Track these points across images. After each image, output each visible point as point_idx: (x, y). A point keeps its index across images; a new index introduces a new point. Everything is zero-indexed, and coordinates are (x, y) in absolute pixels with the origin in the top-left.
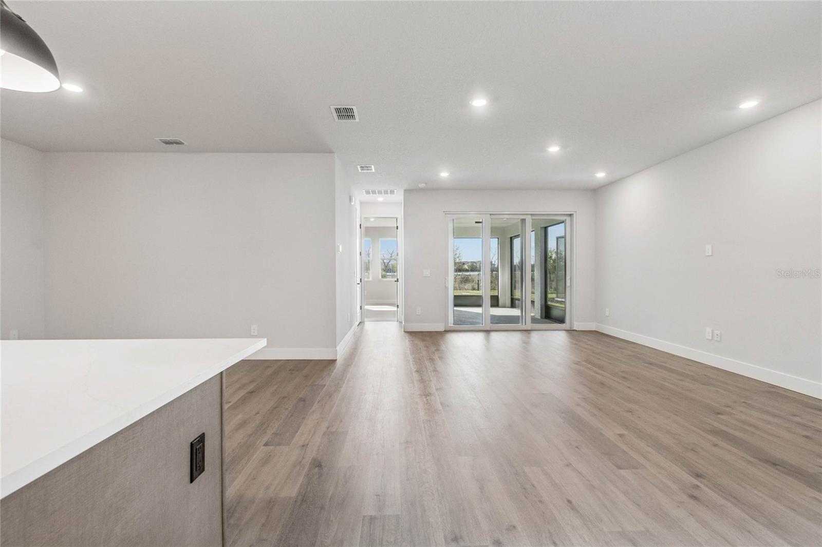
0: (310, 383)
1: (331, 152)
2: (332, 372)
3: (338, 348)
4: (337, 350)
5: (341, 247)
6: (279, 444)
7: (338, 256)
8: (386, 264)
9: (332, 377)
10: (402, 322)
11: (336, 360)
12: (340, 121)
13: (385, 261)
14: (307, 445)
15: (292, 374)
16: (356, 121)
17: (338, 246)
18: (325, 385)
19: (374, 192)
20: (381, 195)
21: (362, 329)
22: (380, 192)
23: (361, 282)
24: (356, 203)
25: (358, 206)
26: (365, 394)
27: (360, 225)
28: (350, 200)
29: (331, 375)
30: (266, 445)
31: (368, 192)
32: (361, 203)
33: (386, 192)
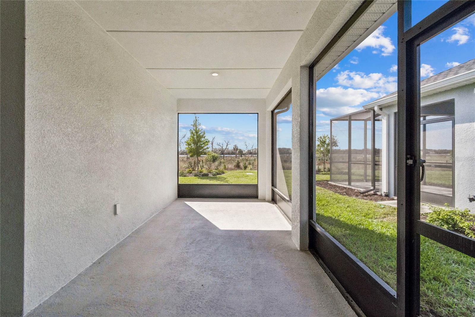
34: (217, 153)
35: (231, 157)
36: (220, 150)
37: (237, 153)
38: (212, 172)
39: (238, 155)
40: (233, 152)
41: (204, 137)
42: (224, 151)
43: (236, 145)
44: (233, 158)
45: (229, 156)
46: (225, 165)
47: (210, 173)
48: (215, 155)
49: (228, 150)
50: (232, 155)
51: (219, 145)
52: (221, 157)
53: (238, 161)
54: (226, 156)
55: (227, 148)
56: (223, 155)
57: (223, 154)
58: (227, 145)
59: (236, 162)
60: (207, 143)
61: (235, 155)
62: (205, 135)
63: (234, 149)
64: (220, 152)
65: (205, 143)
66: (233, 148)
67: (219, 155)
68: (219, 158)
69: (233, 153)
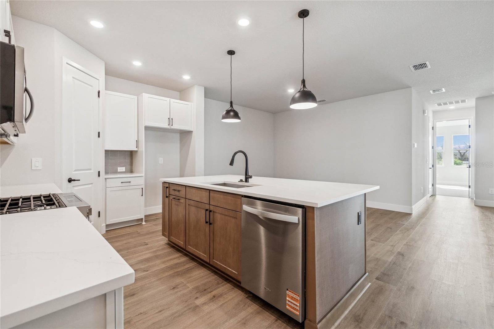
0: (394, 222)
1: (409, 87)
2: (409, 219)
3: (413, 207)
4: (412, 208)
5: (416, 144)
6: (379, 242)
7: (413, 150)
8: (462, 154)
9: (408, 222)
10: (473, 199)
11: (411, 214)
12: (416, 71)
13: (460, 151)
14: (395, 246)
15: (382, 216)
16: (428, 68)
17: (414, 144)
18: (404, 224)
19: (445, 104)
20: (453, 105)
21: (434, 199)
22: (451, 103)
23: (433, 167)
24: (430, 114)
25: (431, 115)
26: (434, 234)
27: (433, 127)
28: (424, 112)
29: (408, 221)
30: (372, 240)
31: (439, 105)
32: (434, 112)
33: (457, 102)
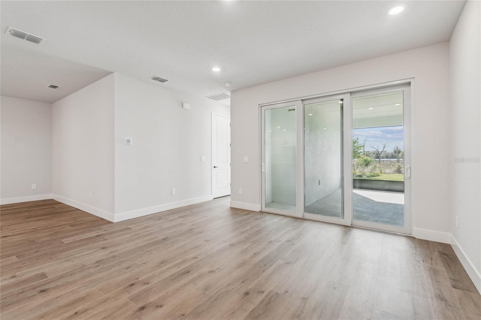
28: (183, 106)
34: (370, 156)
35: (391, 162)
36: (374, 154)
37: (399, 156)
38: (365, 174)
39: (400, 160)
40: (394, 155)
41: (358, 143)
42: (380, 154)
43: (397, 147)
44: (394, 162)
45: (388, 161)
46: (380, 169)
47: (364, 175)
48: (367, 159)
49: (386, 153)
50: (392, 159)
51: (373, 148)
52: (376, 161)
53: (399, 166)
54: (383, 161)
55: (384, 150)
56: (378, 159)
57: (378, 157)
58: (384, 147)
59: (397, 166)
60: (361, 148)
61: (396, 160)
62: (358, 141)
63: (395, 152)
64: (374, 155)
65: (358, 147)
66: (393, 151)
67: (374, 159)
68: (374, 162)
69: (393, 157)
